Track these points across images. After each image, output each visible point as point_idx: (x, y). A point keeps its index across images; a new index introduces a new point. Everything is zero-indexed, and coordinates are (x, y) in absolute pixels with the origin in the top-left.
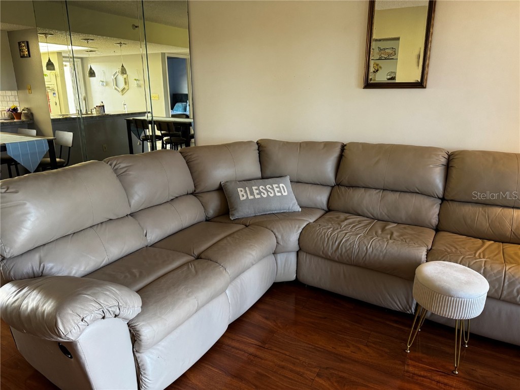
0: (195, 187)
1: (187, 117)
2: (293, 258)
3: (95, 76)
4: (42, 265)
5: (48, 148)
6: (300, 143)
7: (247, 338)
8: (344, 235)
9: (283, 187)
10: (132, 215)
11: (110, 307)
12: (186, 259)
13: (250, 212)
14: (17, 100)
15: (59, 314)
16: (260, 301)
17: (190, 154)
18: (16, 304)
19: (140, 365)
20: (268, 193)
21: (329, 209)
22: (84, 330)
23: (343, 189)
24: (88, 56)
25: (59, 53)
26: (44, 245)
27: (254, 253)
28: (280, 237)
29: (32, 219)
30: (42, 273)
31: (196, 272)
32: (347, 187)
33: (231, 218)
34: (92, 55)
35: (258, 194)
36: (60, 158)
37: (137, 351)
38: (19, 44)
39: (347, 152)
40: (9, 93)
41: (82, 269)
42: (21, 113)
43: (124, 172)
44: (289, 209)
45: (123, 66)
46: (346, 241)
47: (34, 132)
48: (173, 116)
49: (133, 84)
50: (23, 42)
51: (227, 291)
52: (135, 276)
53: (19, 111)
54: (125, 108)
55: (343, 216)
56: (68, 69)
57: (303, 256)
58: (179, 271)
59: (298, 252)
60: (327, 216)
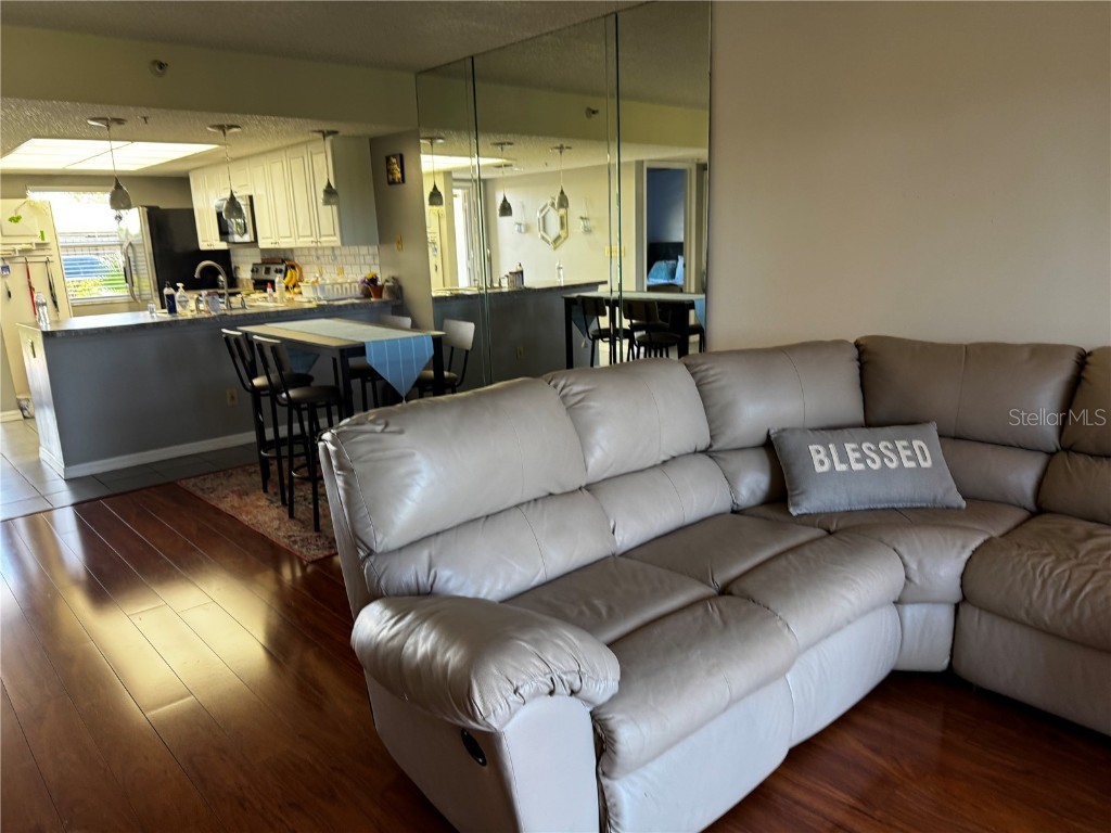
0: (711, 437)
1: (681, 290)
2: (944, 616)
3: (510, 214)
4: (432, 573)
5: (432, 353)
6: (966, 346)
7: (830, 787)
8: (1088, 575)
9: (921, 448)
10: (589, 487)
11: (565, 673)
12: (698, 591)
13: (837, 501)
14: (377, 261)
15: (476, 673)
16: (858, 708)
17: (704, 367)
18: (395, 642)
19: (608, 804)
20: (883, 461)
21: (1040, 508)
22: (515, 711)
23: (1081, 460)
24: (501, 175)
25: (447, 174)
26: (438, 534)
27: (852, 596)
28: (913, 566)
29: (423, 483)
30: (432, 587)
31: (725, 623)
32: (1091, 456)
33: (791, 510)
34: (507, 172)
35: (858, 461)
36: (449, 371)
37: (604, 774)
38: (388, 159)
39: (1092, 372)
40: (364, 250)
41: (500, 586)
42: (382, 286)
43: (577, 403)
44: (935, 500)
45: (562, 192)
46: (1096, 591)
47: (407, 321)
48: (651, 289)
49: (576, 226)
50: (394, 156)
51: (788, 676)
52: (599, 614)
53: (379, 283)
54: (559, 276)
55: (1080, 528)
56: (459, 204)
57: (971, 615)
58: (688, 617)
59: (957, 607)
60: (1037, 525)
